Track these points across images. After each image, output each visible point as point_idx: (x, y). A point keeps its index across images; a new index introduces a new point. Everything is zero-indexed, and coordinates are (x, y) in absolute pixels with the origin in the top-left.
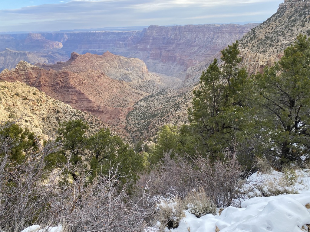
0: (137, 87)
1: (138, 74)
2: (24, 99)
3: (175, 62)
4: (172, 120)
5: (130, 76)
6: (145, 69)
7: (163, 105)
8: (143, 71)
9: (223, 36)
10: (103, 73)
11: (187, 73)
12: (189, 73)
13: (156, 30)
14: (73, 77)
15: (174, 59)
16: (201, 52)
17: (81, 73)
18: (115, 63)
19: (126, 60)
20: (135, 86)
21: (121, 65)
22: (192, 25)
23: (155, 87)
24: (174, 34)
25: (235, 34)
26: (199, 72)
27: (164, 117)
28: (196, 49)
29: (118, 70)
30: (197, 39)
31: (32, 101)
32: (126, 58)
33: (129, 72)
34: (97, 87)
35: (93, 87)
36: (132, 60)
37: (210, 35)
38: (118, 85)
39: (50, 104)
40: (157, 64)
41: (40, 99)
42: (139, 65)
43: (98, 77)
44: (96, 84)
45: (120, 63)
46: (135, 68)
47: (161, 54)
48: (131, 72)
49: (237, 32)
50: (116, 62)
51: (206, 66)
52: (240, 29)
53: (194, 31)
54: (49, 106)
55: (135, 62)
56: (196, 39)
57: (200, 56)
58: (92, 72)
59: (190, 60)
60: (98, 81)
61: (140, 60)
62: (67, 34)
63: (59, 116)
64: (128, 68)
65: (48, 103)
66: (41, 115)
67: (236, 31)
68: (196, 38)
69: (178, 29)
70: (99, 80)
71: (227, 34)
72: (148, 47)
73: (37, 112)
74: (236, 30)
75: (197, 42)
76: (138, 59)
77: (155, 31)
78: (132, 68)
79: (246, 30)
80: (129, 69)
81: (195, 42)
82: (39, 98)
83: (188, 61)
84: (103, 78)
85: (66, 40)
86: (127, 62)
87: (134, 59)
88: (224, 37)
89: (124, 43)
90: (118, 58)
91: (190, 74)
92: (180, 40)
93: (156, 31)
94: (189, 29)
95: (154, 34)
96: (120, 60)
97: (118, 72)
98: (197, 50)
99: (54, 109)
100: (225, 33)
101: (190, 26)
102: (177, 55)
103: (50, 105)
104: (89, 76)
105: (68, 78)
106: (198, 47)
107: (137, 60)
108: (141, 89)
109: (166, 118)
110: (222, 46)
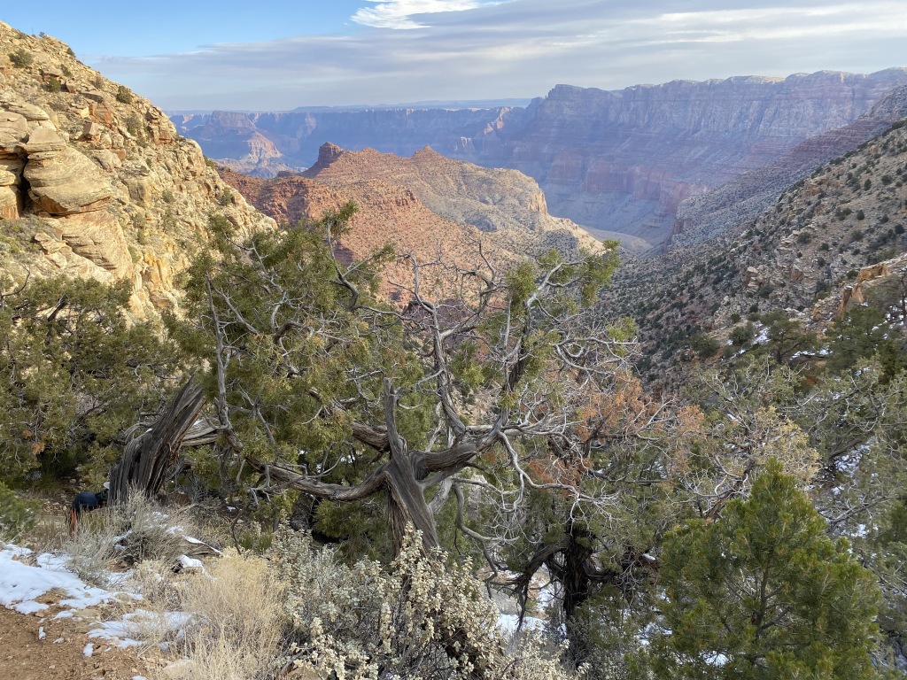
0: (515, 245)
1: (515, 215)
2: (49, 88)
3: (628, 193)
4: (728, 303)
5: (494, 218)
6: (540, 202)
7: (616, 295)
8: (533, 208)
9: (795, 110)
10: (411, 194)
11: (678, 216)
12: (686, 216)
13: (571, 101)
14: (320, 196)
15: (625, 182)
16: (718, 162)
17: (345, 190)
18: (447, 183)
19: (482, 173)
20: (511, 242)
21: (464, 187)
22: (689, 83)
23: (573, 250)
24: (628, 109)
25: (837, 103)
26: (719, 212)
27: (659, 311)
28: (702, 152)
29: (454, 200)
30: (702, 124)
31: (90, 101)
32: (481, 170)
33: (490, 207)
34: (391, 235)
35: (380, 232)
36: (500, 173)
37: (747, 109)
38: (458, 234)
39: (193, 155)
40: (571, 199)
41: (147, 123)
42: (521, 190)
43: (398, 203)
44: (390, 224)
45: (462, 183)
46: (508, 196)
47: (584, 168)
48: (496, 207)
49: (846, 97)
50: (449, 179)
51: (742, 194)
52: (857, 87)
53: (693, 98)
54: (187, 164)
55: (508, 180)
56: (699, 123)
57: (713, 173)
58: (380, 188)
59: (681, 186)
60: (396, 216)
61: (524, 176)
62: (315, 115)
63: (231, 219)
64: (487, 198)
65: (186, 148)
66: (127, 173)
67: (842, 94)
68: (700, 119)
69: (641, 97)
70: (398, 212)
71: (809, 103)
72: (545, 149)
73: (111, 158)
74: (841, 91)
75: (703, 131)
76: (518, 173)
77: (567, 103)
78: (498, 197)
79: (877, 91)
80: (491, 201)
81: (695, 131)
82: (141, 119)
83: (674, 188)
84: (412, 210)
85: (310, 132)
86: (484, 180)
87: (505, 170)
88: (797, 113)
89: (473, 142)
90: (458, 168)
91: (689, 219)
92: (648, 125)
93: (573, 103)
94: (679, 93)
95: (566, 111)
96: (464, 174)
97: (455, 205)
98: (702, 156)
99: (209, 182)
100: (802, 101)
101: (683, 85)
102: (637, 170)
103: (190, 161)
104: (368, 198)
105: (303, 200)
106: (706, 148)
107: (514, 176)
108: (528, 251)
109: (667, 314)
110: (789, 142)
